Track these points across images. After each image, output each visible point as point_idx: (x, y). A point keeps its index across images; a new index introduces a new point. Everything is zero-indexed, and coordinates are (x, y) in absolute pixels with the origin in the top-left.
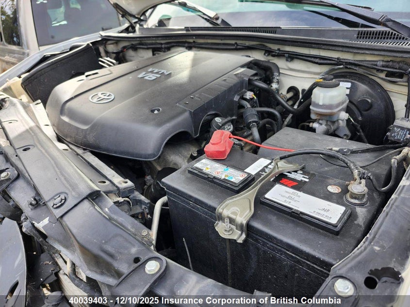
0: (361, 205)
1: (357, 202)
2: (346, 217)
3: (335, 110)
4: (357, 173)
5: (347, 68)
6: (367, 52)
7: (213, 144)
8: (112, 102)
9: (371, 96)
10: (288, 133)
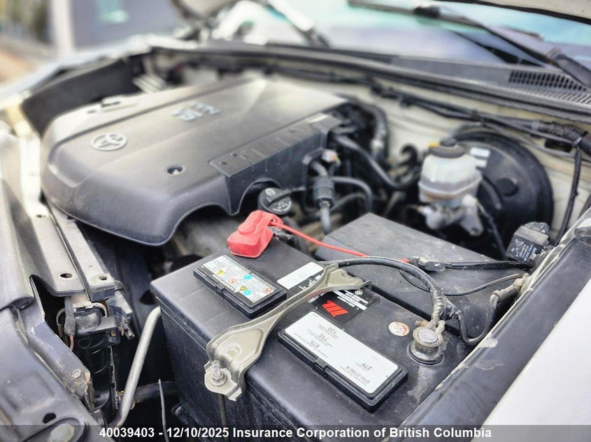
0: (429, 364)
1: (423, 357)
2: (393, 384)
3: (455, 193)
4: (439, 308)
5: (485, 126)
6: (517, 105)
7: (241, 233)
8: (120, 151)
9: (518, 174)
10: (370, 223)
